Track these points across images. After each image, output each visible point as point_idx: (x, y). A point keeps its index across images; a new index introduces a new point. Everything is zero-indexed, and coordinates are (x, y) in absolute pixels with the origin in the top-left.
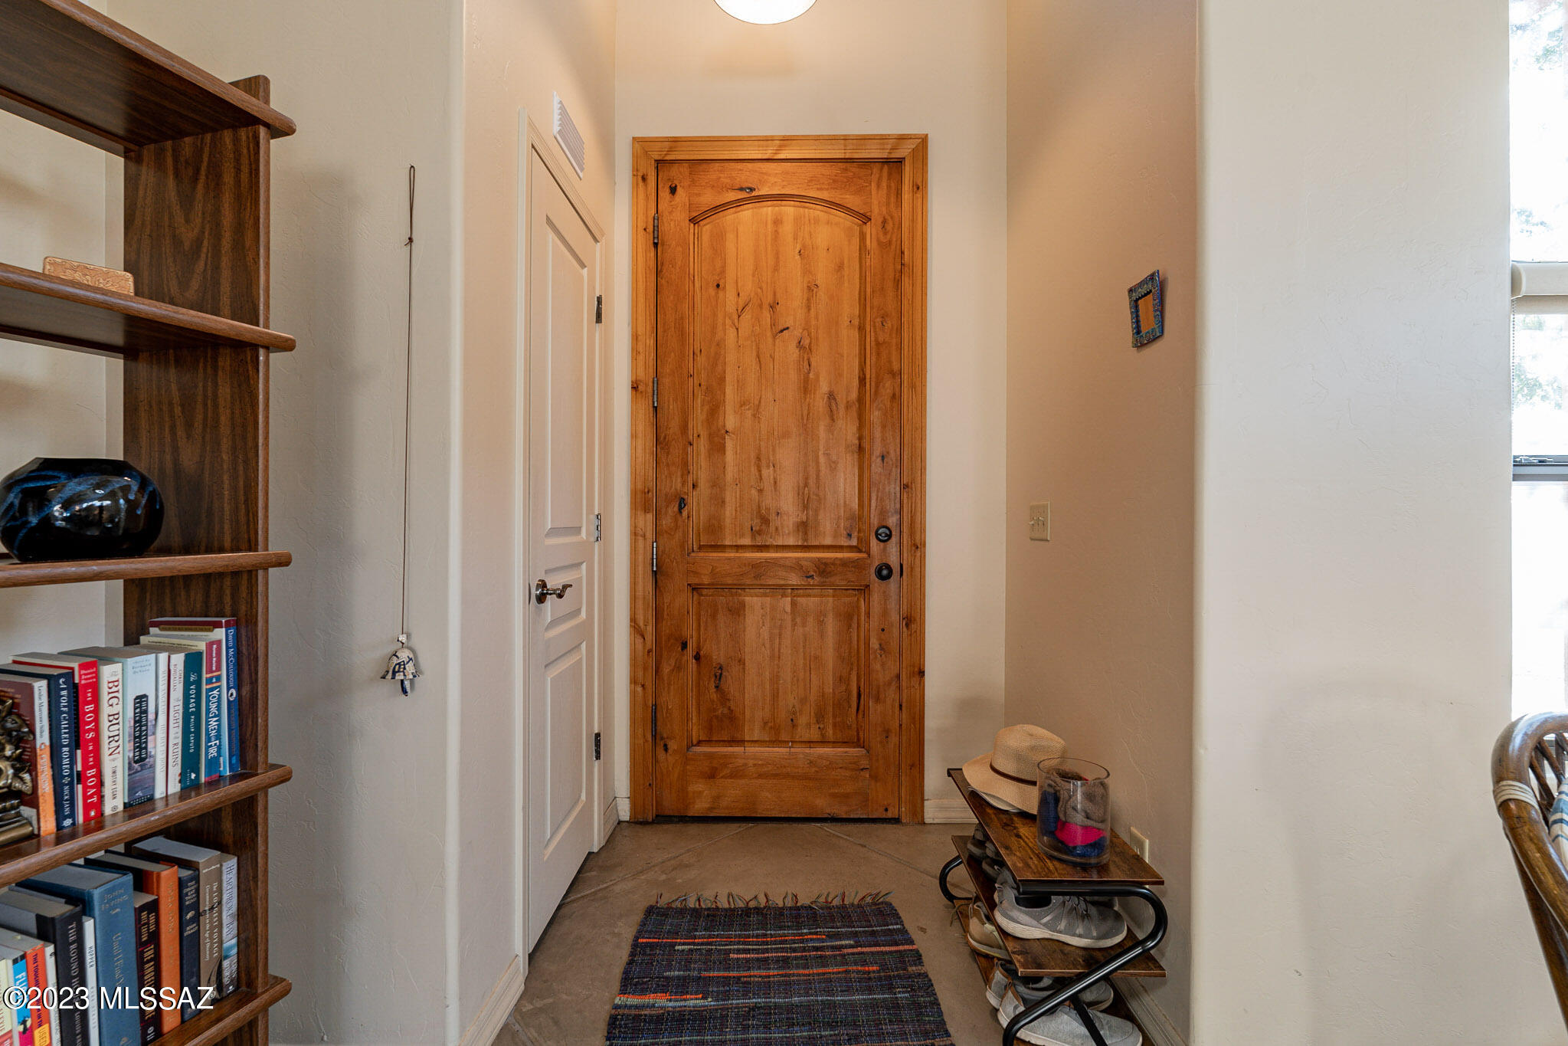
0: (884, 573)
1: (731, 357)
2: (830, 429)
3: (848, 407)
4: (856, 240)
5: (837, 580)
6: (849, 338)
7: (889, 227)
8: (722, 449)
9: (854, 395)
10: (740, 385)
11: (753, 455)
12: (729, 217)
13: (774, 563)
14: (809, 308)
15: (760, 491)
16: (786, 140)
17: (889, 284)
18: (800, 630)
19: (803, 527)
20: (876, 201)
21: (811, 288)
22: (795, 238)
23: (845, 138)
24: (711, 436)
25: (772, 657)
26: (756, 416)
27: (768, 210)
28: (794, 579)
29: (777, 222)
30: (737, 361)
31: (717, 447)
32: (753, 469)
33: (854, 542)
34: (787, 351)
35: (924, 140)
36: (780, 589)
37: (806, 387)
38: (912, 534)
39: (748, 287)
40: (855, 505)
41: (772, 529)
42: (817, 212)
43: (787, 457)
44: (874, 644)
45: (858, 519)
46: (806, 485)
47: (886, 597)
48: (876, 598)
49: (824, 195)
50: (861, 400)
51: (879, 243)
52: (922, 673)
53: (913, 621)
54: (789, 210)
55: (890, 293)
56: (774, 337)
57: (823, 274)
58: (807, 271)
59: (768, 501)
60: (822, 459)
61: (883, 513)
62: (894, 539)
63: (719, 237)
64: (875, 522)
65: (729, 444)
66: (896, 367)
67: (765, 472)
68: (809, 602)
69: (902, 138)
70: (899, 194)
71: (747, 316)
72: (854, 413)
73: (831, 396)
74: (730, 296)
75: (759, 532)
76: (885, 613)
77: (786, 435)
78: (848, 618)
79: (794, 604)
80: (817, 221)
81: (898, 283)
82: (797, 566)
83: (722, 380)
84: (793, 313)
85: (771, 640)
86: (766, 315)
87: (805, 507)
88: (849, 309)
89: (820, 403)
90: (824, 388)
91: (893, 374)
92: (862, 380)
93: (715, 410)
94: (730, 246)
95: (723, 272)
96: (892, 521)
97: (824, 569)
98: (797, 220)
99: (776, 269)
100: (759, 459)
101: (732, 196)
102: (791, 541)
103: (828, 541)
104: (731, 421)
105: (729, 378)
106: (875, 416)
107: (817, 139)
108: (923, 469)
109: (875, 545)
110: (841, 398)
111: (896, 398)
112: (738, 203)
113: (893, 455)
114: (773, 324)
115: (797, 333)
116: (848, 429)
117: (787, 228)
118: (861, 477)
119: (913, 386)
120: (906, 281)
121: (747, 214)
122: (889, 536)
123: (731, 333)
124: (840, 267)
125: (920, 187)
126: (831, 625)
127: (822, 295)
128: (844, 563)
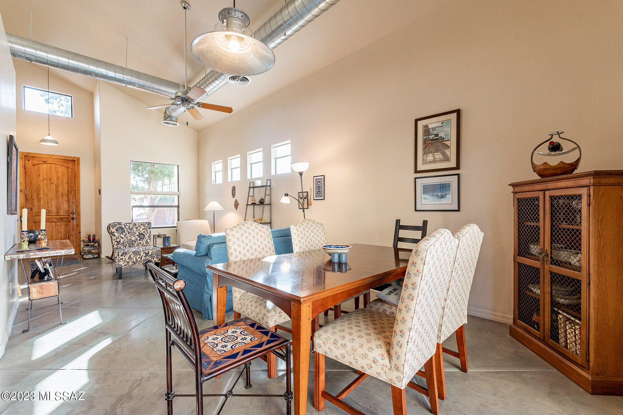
0: (73, 219)
1: (41, 187)
2: (62, 198)
3: (65, 195)
4: (67, 171)
5: (64, 220)
6: (66, 186)
7: (73, 169)
8: (40, 201)
9: (67, 193)
10: (44, 191)
11: (47, 202)
12: (41, 165)
13: (52, 218)
14: (57, 180)
15: (48, 207)
16: (52, 155)
17: (73, 178)
18: (57, 228)
19: (57, 212)
20: (71, 165)
21: (58, 178)
22: (55, 170)
23: (64, 156)
24: (37, 199)
25: (51, 232)
26: (47, 196)
27: (49, 165)
28: (55, 220)
29: (51, 167)
30: (43, 187)
31: (39, 200)
32: (47, 204)
33: (67, 215)
34: (54, 186)
35: (79, 158)
36: (53, 222)
37: (57, 192)
38: (78, 213)
39: (45, 176)
40: (67, 209)
41: (51, 213)
42: (59, 166)
43: (54, 202)
44: (71, 229)
45: (68, 211)
46: (58, 206)
47: (73, 222)
48: (71, 223)
49: (60, 164)
50: (68, 194)
51: (71, 172)
52: (80, 233)
53: (78, 226)
54: (53, 165)
55: (73, 179)
56: (51, 184)
57: (60, 175)
58: (57, 175)
59: (50, 208)
60: (61, 203)
61: (73, 210)
62: (75, 214)
63: (38, 169)
64: (71, 211)
65: (42, 200)
66: (74, 189)
67: (49, 204)
68: (59, 224)
69: (75, 157)
70: (75, 165)
71: (45, 181)
72: (67, 196)
73: (62, 193)
74: (41, 178)
75: (48, 213)
76: (73, 224)
77: (53, 199)
78: (66, 225)
79: (55, 224)
80: (59, 167)
81: (75, 178)
82: (56, 218)
83: (40, 190)
84: (54, 180)
85: (51, 229)
86: (49, 181)
87: (57, 209)
88: (65, 180)
89: (60, 194)
90: (61, 192)
91: (74, 191)
92: (68, 191)
93: (38, 195)
94: (41, 170)
95: (40, 174)
96: (74, 211)
97: (61, 219)
98: (55, 167)
99: (51, 174)
100: (48, 202)
101: (41, 162)
102: (55, 215)
103: (62, 214)
104: (42, 197)
105: (41, 190)
106: (71, 196)
107: (59, 156)
108: (80, 204)
109: (71, 215)
110: (64, 193)
111: (75, 194)
112: (43, 163)
113: (74, 201)
114: (50, 182)
115: (55, 184)
116: (66, 198)
117: (53, 168)
118: (68, 205)
119: (78, 192)
120: (76, 178)
121: (44, 165)
122: (74, 214)
123: (41, 184)
124: (64, 175)
125: (78, 164)
126: (63, 227)
127: (60, 178)
128: (65, 218)
